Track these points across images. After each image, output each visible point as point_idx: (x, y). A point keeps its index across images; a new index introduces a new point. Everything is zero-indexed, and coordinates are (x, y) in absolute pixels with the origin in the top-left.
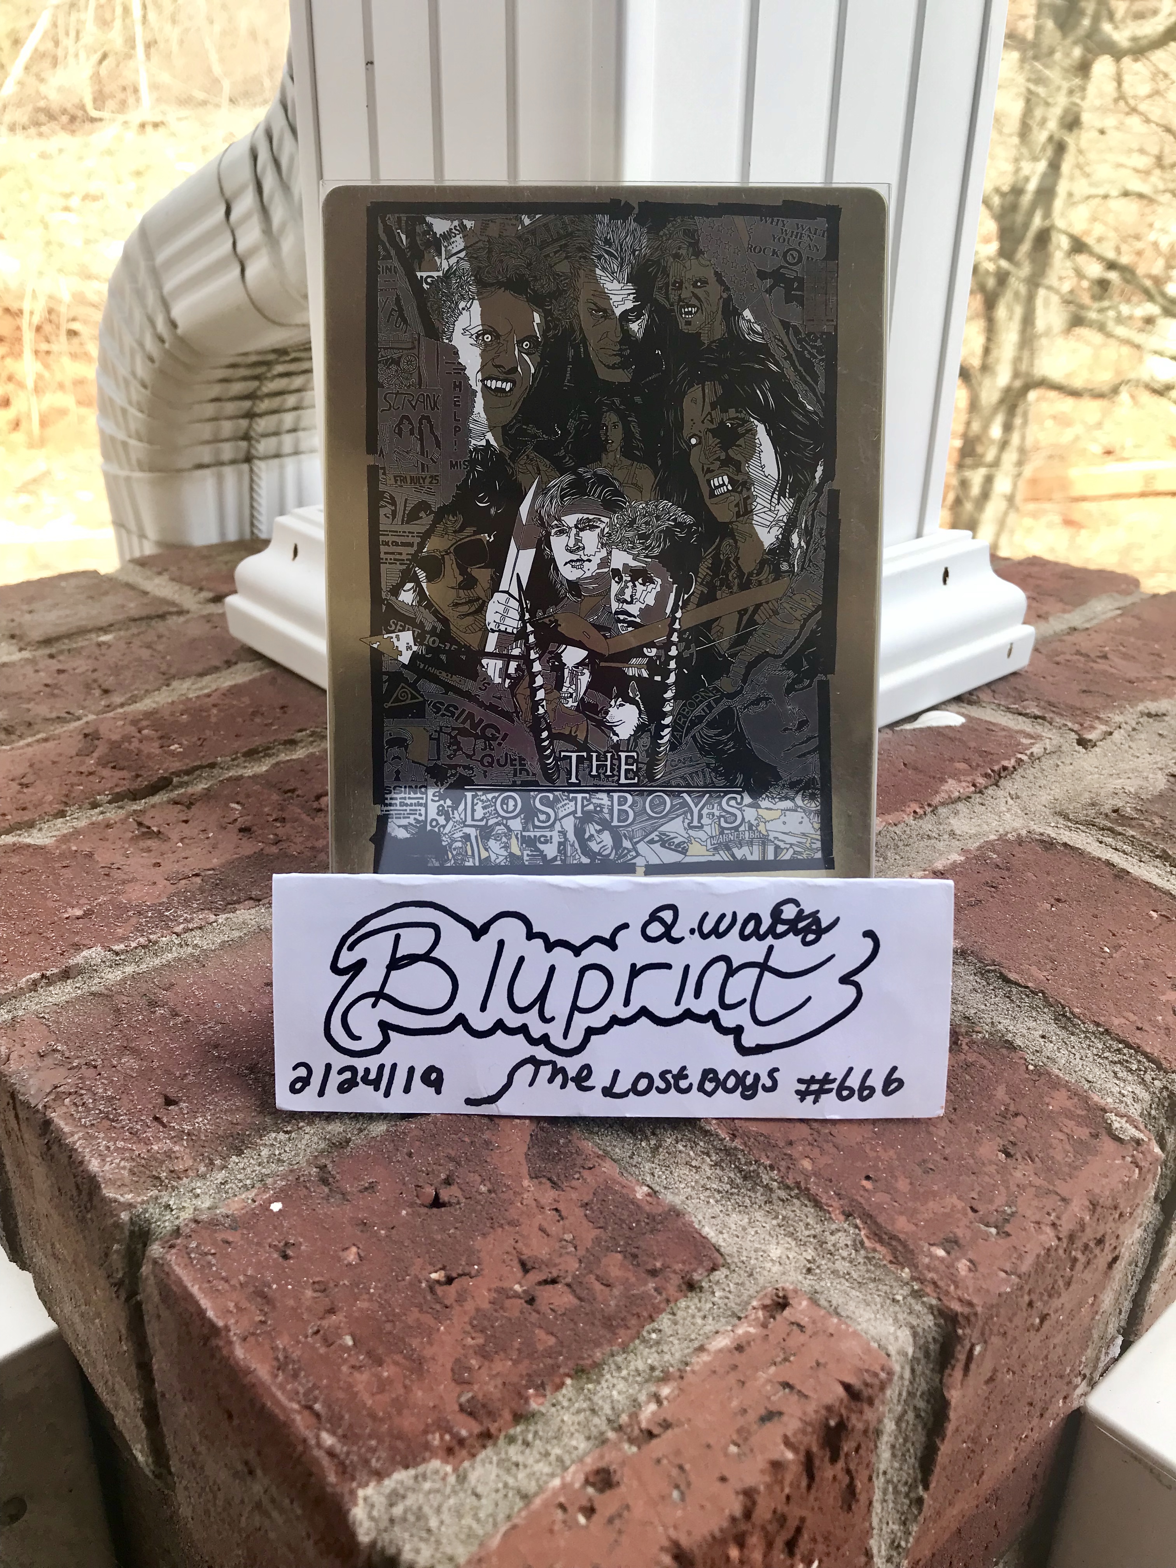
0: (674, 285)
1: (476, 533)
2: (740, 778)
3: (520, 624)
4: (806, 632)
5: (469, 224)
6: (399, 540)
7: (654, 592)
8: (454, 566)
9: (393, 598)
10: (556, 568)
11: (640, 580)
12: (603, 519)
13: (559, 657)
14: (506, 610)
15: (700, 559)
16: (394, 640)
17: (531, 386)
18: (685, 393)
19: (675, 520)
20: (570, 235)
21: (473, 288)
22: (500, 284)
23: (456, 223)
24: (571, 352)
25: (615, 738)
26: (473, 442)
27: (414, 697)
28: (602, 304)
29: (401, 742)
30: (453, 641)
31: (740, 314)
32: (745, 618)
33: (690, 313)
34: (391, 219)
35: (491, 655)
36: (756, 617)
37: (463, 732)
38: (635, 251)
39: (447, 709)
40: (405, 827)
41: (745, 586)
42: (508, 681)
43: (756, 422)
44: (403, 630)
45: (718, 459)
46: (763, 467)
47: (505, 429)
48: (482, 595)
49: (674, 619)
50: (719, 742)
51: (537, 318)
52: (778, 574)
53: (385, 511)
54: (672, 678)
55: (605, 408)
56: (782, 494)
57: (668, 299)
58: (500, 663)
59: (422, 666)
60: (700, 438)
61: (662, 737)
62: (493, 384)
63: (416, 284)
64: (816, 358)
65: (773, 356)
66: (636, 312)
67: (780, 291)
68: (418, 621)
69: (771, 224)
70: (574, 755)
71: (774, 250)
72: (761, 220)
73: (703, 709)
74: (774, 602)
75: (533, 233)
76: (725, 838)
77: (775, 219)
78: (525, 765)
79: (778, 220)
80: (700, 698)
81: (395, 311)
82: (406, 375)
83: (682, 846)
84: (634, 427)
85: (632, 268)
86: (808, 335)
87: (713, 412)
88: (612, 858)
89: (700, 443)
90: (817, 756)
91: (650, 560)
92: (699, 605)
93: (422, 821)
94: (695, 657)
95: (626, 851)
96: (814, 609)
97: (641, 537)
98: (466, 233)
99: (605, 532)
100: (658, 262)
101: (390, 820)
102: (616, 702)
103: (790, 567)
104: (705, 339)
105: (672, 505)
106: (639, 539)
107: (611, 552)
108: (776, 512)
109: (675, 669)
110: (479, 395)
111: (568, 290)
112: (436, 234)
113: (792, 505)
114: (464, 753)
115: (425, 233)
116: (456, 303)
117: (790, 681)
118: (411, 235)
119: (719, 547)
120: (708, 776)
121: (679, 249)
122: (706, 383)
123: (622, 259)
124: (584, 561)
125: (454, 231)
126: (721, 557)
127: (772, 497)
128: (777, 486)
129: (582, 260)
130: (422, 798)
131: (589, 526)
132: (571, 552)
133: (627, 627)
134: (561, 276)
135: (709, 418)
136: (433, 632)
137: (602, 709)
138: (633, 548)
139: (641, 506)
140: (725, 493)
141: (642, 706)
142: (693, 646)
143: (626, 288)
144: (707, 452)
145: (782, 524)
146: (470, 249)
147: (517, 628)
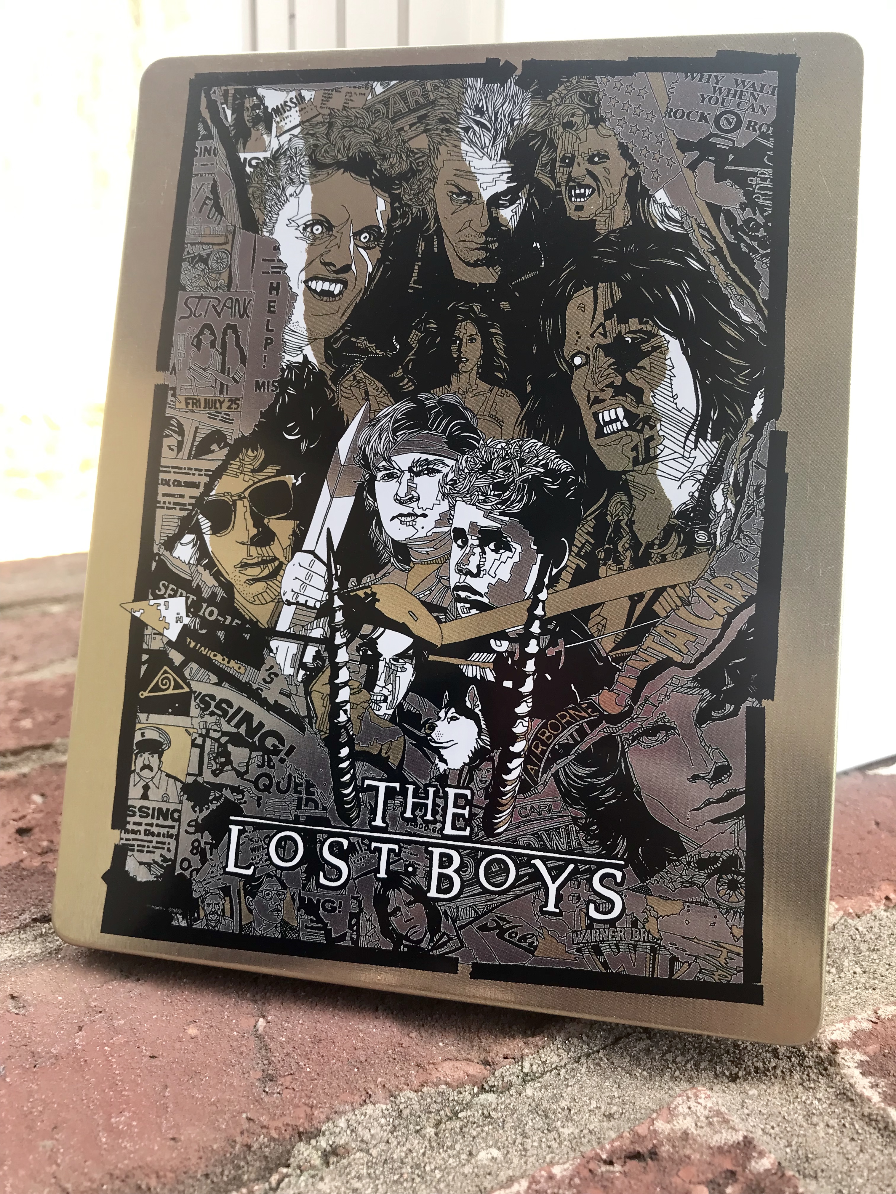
0: (563, 160)
1: (279, 473)
2: (622, 845)
3: (325, 596)
4: (731, 635)
5: (308, 95)
6: (183, 478)
7: (510, 563)
8: (248, 515)
9: (167, 553)
10: (380, 524)
11: (492, 546)
12: (447, 461)
13: (372, 644)
14: (309, 577)
15: (578, 521)
16: (162, 608)
17: (366, 289)
18: (570, 298)
19: (545, 466)
20: (433, 102)
21: (306, 171)
22: (339, 165)
23: (293, 94)
24: (422, 246)
25: (442, 767)
26: (287, 357)
27: (177, 686)
28: (466, 185)
29: (155, 747)
30: (236, 614)
31: (650, 197)
32: (640, 607)
33: (582, 195)
34: (217, 94)
35: (283, 636)
36: (657, 607)
37: (236, 740)
38: (513, 121)
39: (218, 706)
40: (148, 865)
41: (641, 561)
43: (668, 337)
44: (174, 596)
45: (611, 385)
46: (674, 397)
47: (328, 342)
48: (280, 555)
49: (536, 602)
50: (593, 787)
51: (381, 205)
52: (691, 547)
53: (171, 441)
54: (528, 686)
55: (460, 317)
56: (701, 434)
58: (293, 647)
59: (193, 644)
60: (587, 356)
61: (509, 771)
62: (319, 286)
63: (237, 166)
64: (756, 252)
66: (511, 195)
67: (708, 167)
68: (194, 585)
69: (700, 80)
70: (382, 786)
71: (702, 114)
72: (687, 77)
73: (571, 735)
74: (683, 586)
75: (385, 102)
76: (595, 936)
77: (706, 75)
78: (313, 794)
79: (710, 76)
80: (568, 718)
81: (210, 199)
82: (214, 275)
83: (529, 941)
84: (497, 341)
85: (509, 141)
86: (747, 222)
87: (608, 323)
88: (424, 945)
89: (587, 363)
90: (743, 823)
91: (507, 519)
92: (573, 584)
93: (170, 860)
94: (563, 658)
95: (445, 939)
96: (743, 601)
97: (497, 486)
98: (303, 106)
99: (449, 478)
100: (543, 134)
101: (130, 853)
102: (446, 714)
103: (709, 538)
104: (601, 228)
105: (543, 445)
106: (494, 489)
107: (454, 506)
108: (691, 460)
109: (534, 673)
110: (300, 299)
111: (423, 170)
112: (267, 107)
113: (715, 451)
114: (234, 769)
115: (255, 107)
116: (284, 189)
117: (704, 704)
118: (238, 110)
119: (605, 504)
120: (573, 836)
121: (573, 116)
122: (600, 284)
123: (496, 130)
124: (417, 516)
125: (289, 104)
126: (609, 518)
127: (687, 438)
128: (694, 424)
129: (445, 133)
130: (173, 827)
131: (427, 469)
132: (401, 503)
133: (470, 608)
134: (417, 153)
135: (601, 330)
136: (212, 600)
137: (426, 722)
138: (484, 501)
139: (499, 446)
140: (618, 431)
141: (483, 722)
142: (561, 641)
143: (498, 165)
144: (596, 376)
145: (700, 477)
146: (307, 124)
147: (321, 601)
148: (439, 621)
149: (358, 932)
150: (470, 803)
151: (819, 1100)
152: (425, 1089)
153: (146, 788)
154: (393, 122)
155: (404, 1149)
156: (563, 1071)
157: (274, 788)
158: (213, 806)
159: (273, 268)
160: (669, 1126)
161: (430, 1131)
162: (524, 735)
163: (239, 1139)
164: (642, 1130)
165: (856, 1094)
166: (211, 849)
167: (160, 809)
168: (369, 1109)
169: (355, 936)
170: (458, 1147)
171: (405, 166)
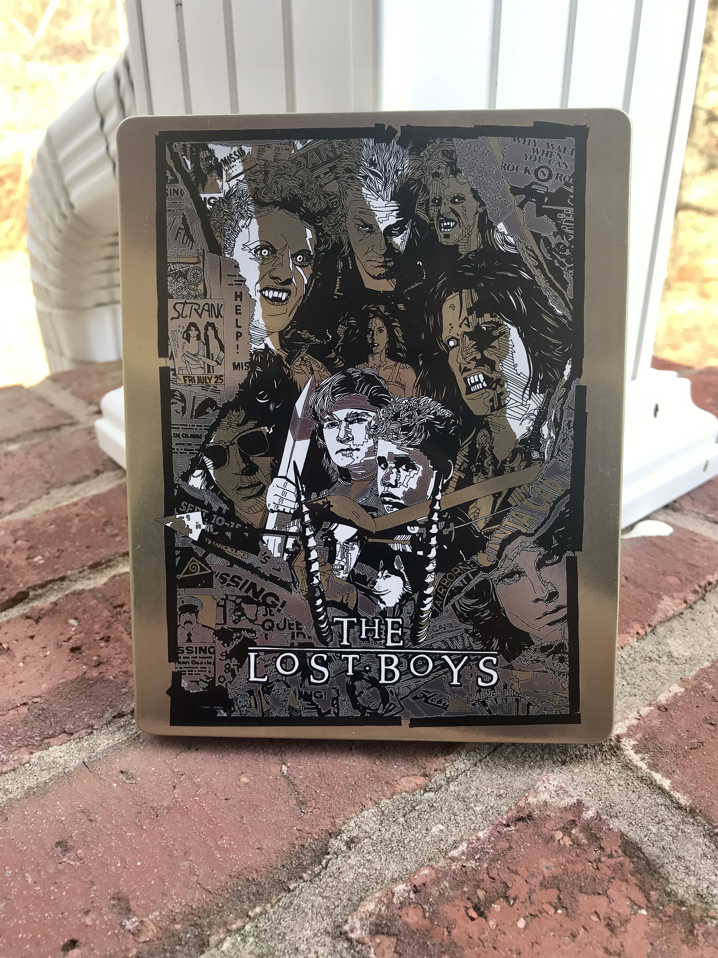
0: (434, 201)
1: (256, 426)
2: (495, 643)
3: (297, 506)
4: (555, 514)
5: (247, 149)
6: (189, 432)
7: (416, 477)
8: (238, 455)
9: (184, 483)
10: (328, 457)
11: (404, 467)
12: (370, 413)
13: (331, 534)
14: (284, 493)
15: (458, 448)
16: (185, 519)
17: (305, 296)
18: (444, 300)
19: (434, 414)
20: (339, 157)
21: (252, 208)
22: (275, 204)
23: (235, 149)
24: (341, 265)
25: (382, 606)
26: (254, 346)
27: (202, 569)
28: (368, 220)
29: (192, 609)
30: (237, 520)
31: (494, 227)
32: (499, 501)
33: (448, 227)
34: (177, 147)
35: (271, 532)
36: (510, 500)
37: (247, 600)
38: (397, 171)
39: (232, 580)
40: (197, 682)
41: (499, 472)
42: (286, 555)
43: (509, 326)
44: (193, 511)
45: (474, 359)
46: (515, 366)
47: (282, 334)
49: (434, 501)
50: (477, 611)
51: (309, 234)
52: (529, 462)
53: (176, 407)
54: (433, 553)
55: (371, 315)
56: (533, 390)
57: (428, 214)
58: (279, 539)
59: (210, 542)
60: (458, 340)
61: (425, 606)
62: (270, 294)
63: (200, 204)
64: (564, 266)
65: (525, 266)
66: (399, 227)
67: (531, 205)
68: (206, 503)
69: (524, 143)
70: (345, 621)
71: (526, 168)
72: (515, 140)
73: (462, 581)
74: (525, 486)
75: (305, 156)
76: (483, 695)
77: (527, 140)
78: (301, 629)
79: (530, 140)
80: (459, 571)
81: (182, 229)
82: (193, 287)
83: (443, 702)
84: (397, 331)
85: (395, 187)
86: (558, 245)
87: (470, 318)
88: (380, 711)
89: (458, 345)
90: (566, 624)
91: (412, 449)
92: (457, 489)
93: (211, 678)
94: (453, 534)
95: (392, 706)
96: (562, 493)
97: (404, 428)
98: (244, 158)
99: (372, 425)
100: (419, 181)
101: (183, 676)
102: (382, 574)
103: (540, 456)
104: (462, 250)
105: (433, 400)
106: (402, 431)
107: (377, 442)
108: (527, 406)
109: (436, 545)
110: (258, 304)
111: (337, 208)
112: (217, 159)
113: (542, 400)
114: (247, 618)
115: (208, 158)
116: (237, 221)
117: (541, 557)
118: (195, 160)
119: (475, 437)
120: (466, 640)
121: (438, 168)
122: (464, 291)
123: (386, 178)
124: (353, 450)
125: (233, 156)
126: (477, 446)
127: (524, 393)
128: (528, 383)
129: (350, 180)
130: (211, 657)
131: (357, 419)
132: (341, 442)
133: (392, 508)
134: (331, 195)
135: (466, 322)
136: (220, 512)
137: (370, 580)
138: (397, 439)
139: (404, 402)
140: (481, 389)
141: (406, 578)
142: (452, 524)
143: (389, 205)
144: (464, 353)
145: (533, 417)
146: (248, 172)
147: (294, 509)
148: (373, 517)
149: (338, 707)
150: (401, 626)
151: (613, 770)
152: (394, 797)
153: (189, 635)
154: (312, 171)
155: (390, 833)
156: (469, 772)
157: (275, 628)
158: (237, 642)
159: (235, 281)
160: (536, 799)
161: (401, 820)
162: (433, 584)
163: (296, 842)
164: (522, 804)
165: (634, 766)
166: (238, 668)
167: (201, 648)
168: (365, 813)
169: (336, 711)
170: (419, 827)
171: (324, 206)
